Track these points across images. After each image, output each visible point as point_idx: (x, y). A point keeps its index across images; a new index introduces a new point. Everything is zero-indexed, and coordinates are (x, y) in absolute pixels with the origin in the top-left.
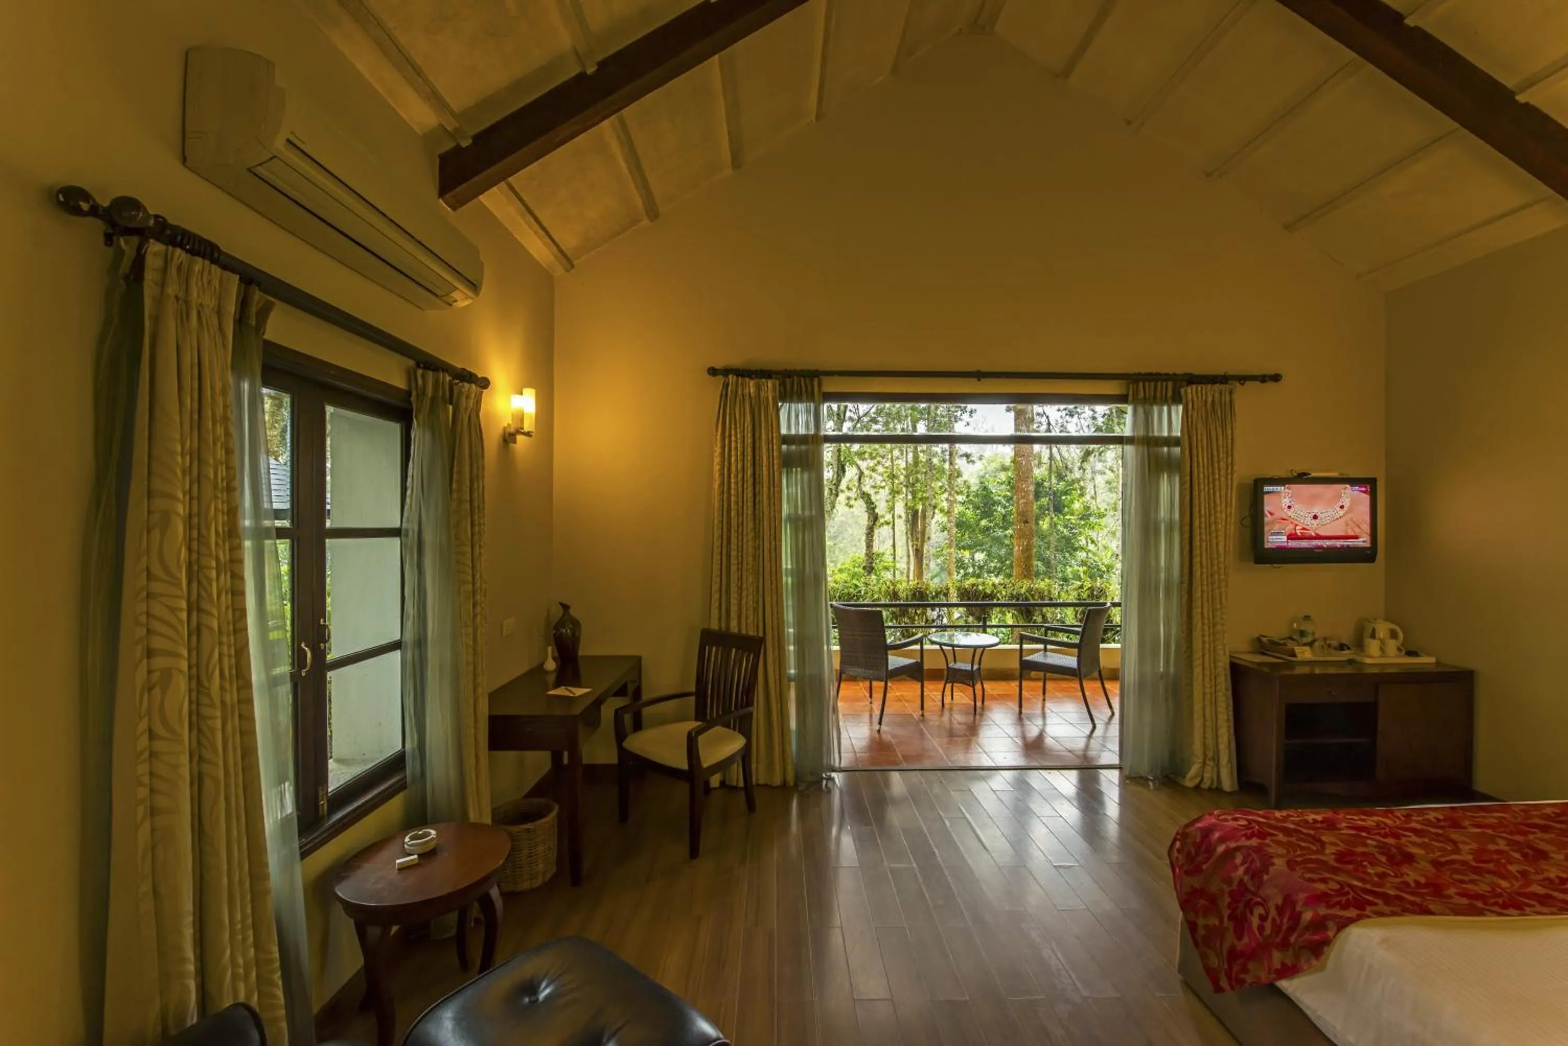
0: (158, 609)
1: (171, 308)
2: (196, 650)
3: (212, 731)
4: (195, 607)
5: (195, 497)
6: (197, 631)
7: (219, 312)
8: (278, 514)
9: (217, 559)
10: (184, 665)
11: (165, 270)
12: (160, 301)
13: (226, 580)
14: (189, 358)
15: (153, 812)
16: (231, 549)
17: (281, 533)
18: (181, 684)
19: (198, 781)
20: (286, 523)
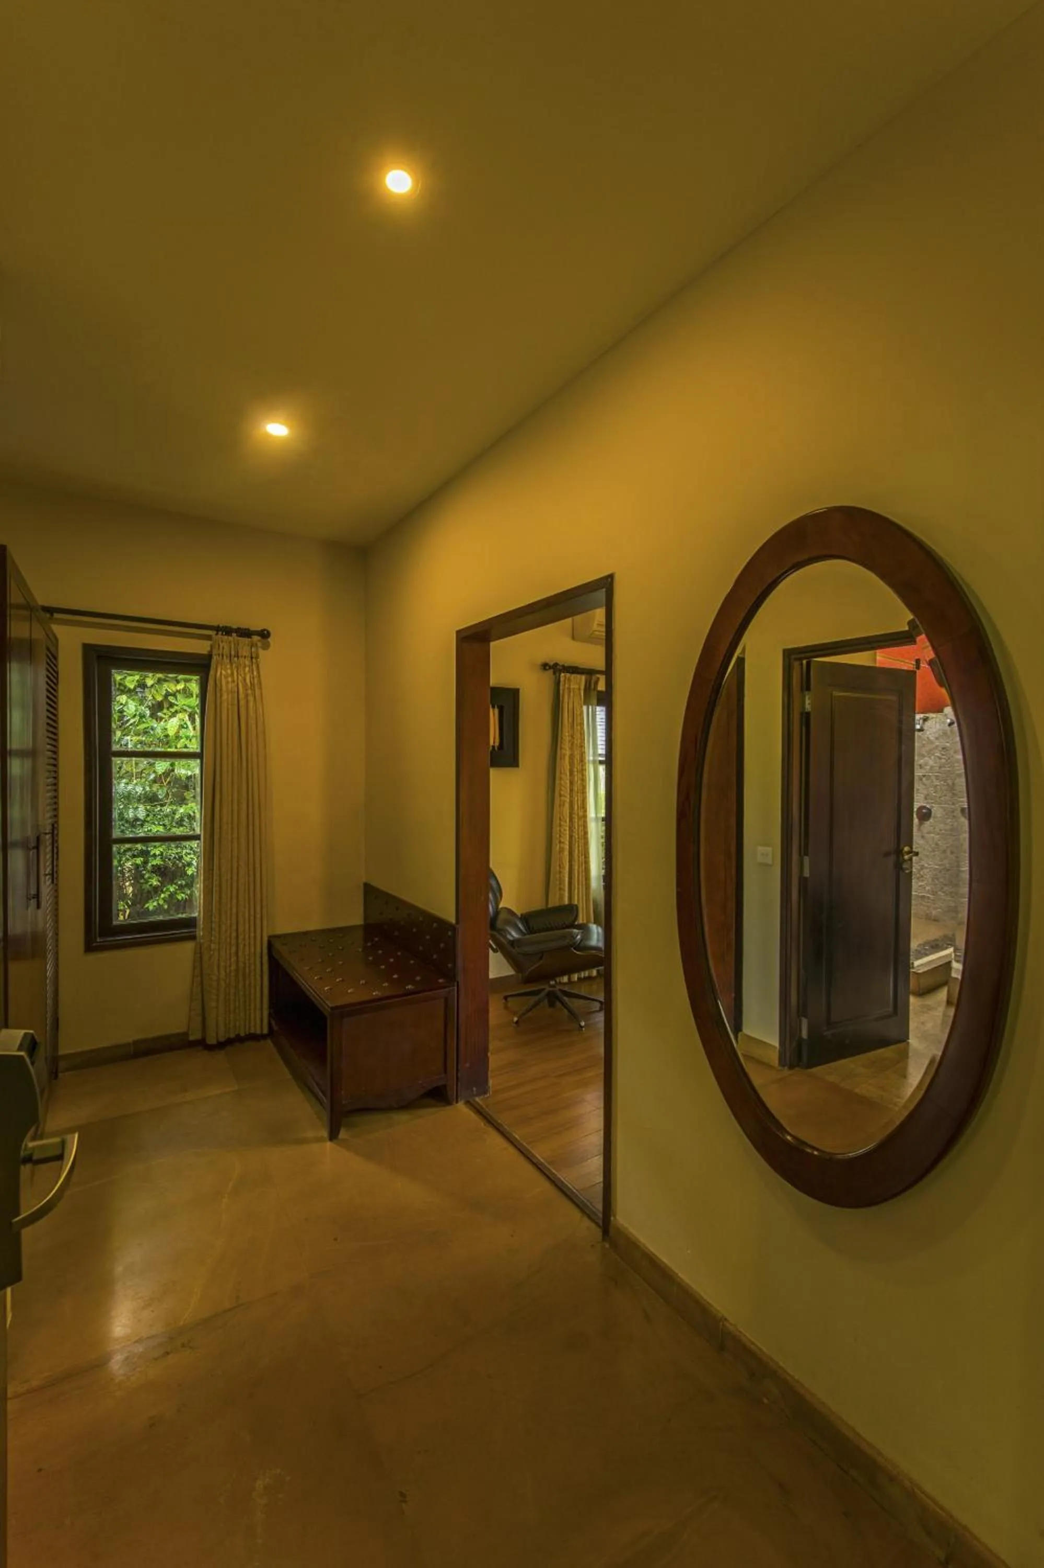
0: (562, 782)
1: (566, 691)
2: (571, 796)
3: (575, 822)
4: (571, 783)
5: (571, 749)
6: (571, 790)
7: (579, 689)
8: (600, 755)
9: (577, 768)
10: (568, 800)
11: (565, 681)
12: (564, 690)
13: (580, 776)
14: (571, 706)
15: (560, 842)
16: (582, 766)
17: (601, 762)
18: (567, 805)
19: (571, 837)
20: (603, 759)
